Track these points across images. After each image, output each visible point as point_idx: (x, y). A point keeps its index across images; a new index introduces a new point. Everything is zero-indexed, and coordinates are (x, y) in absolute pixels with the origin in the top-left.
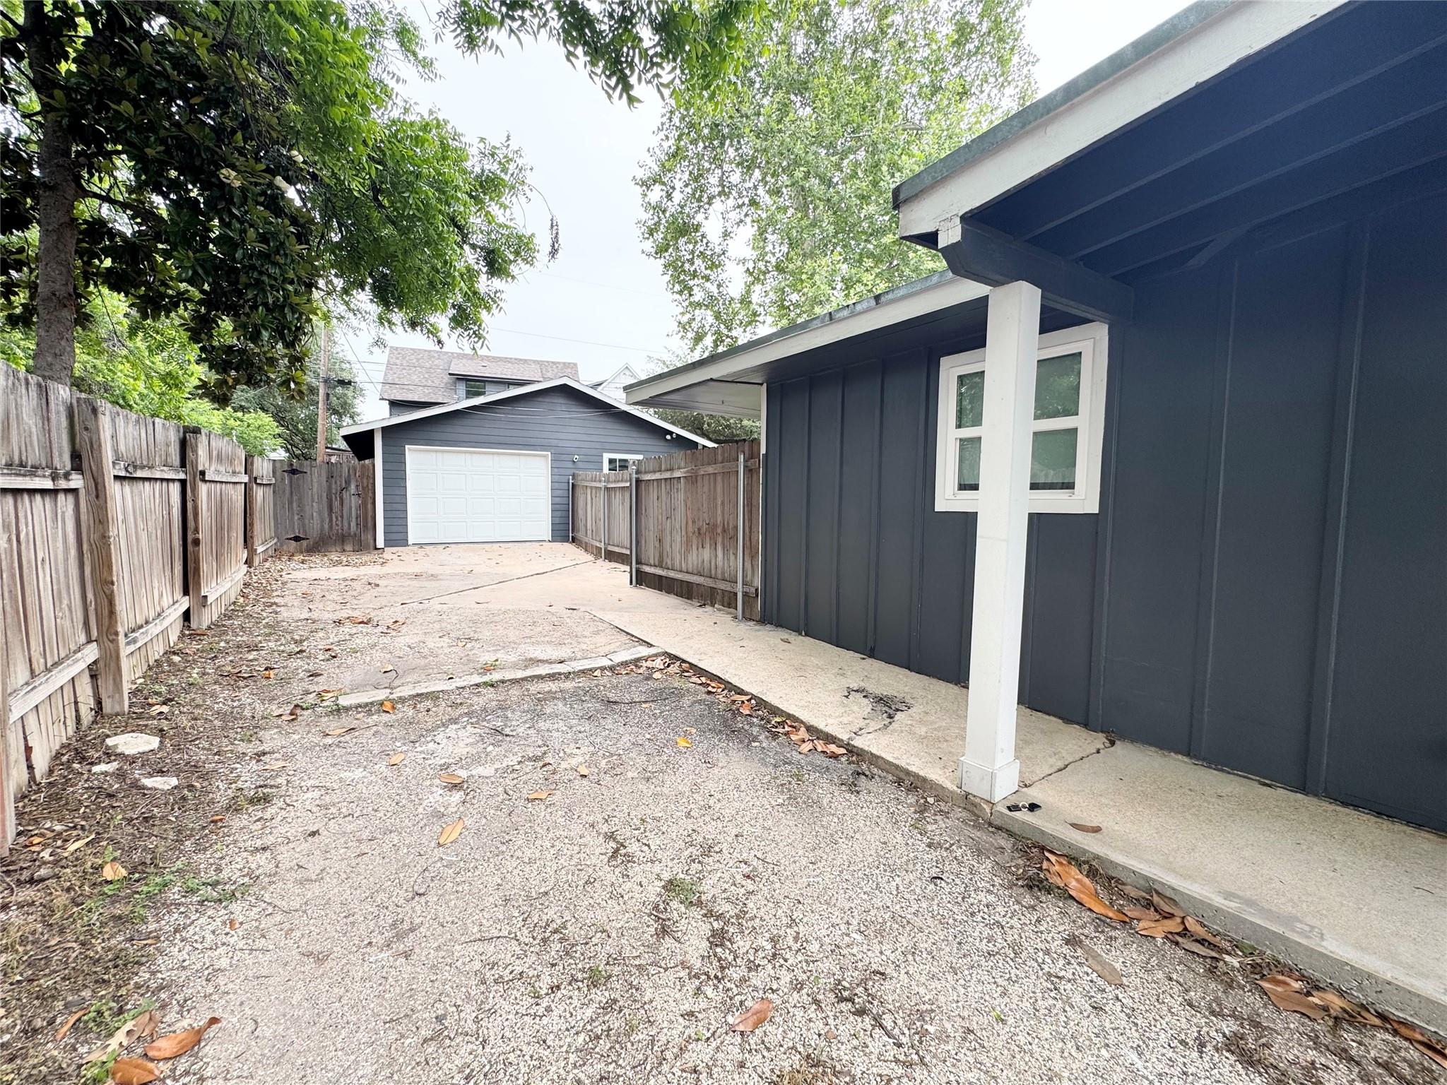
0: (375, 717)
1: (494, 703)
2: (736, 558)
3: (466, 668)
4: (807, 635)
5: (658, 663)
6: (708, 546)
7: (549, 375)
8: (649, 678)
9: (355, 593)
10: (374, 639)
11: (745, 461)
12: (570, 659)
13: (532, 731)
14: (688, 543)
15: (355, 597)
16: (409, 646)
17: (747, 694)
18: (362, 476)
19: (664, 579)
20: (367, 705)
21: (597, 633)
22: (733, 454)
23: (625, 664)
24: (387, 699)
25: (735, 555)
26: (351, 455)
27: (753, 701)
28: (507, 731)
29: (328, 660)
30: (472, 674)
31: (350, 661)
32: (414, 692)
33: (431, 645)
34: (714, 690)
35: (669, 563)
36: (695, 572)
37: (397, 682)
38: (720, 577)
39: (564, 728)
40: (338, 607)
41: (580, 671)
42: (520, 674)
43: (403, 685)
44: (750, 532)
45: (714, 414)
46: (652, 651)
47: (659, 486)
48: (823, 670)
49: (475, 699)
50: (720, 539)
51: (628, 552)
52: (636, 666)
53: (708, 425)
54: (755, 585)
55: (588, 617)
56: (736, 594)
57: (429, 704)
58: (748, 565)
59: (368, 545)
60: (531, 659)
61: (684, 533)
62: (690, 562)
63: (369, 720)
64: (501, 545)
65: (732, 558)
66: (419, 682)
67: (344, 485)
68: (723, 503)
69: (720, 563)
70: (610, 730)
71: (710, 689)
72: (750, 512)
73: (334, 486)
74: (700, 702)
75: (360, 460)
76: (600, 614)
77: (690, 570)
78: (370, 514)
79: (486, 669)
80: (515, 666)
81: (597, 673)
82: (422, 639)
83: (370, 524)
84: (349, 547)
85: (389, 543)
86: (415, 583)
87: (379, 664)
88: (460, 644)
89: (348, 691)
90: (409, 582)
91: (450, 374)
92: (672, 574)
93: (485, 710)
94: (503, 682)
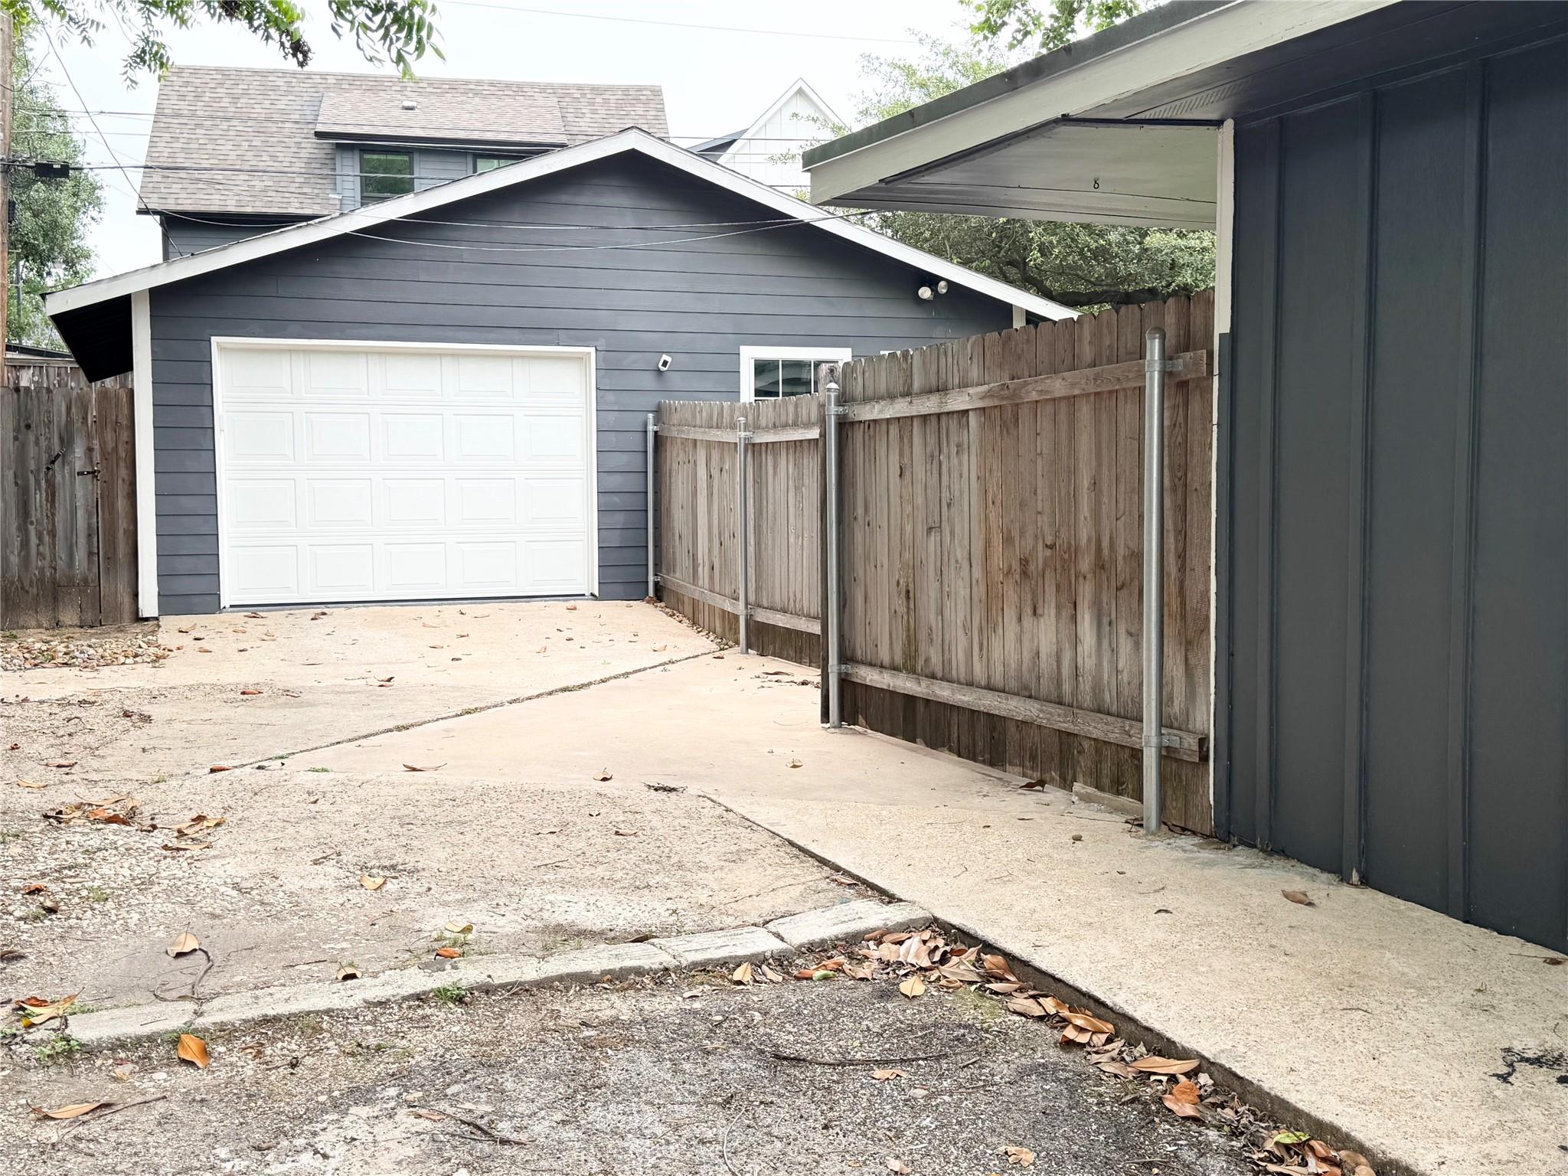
0: (160, 1076)
1: (466, 1050)
2: (1138, 645)
3: (386, 949)
4: (1365, 882)
5: (914, 951)
6: (1049, 611)
7: (585, 124)
8: (888, 993)
9: (91, 740)
10: (147, 865)
11: (1165, 357)
12: (666, 931)
13: (568, 1134)
14: (991, 604)
15: (92, 750)
16: (236, 887)
17: (1183, 1054)
18: (102, 422)
19: (921, 708)
20: (138, 1042)
21: (736, 858)
22: (1130, 340)
23: (818, 949)
24: (190, 1030)
25: (1136, 636)
26: (71, 364)
27: (1204, 1079)
28: (504, 1128)
29: (36, 918)
30: (404, 968)
31: (90, 922)
32: (255, 1013)
33: (293, 884)
34: (1083, 1038)
35: (936, 659)
36: (1013, 684)
37: (211, 984)
38: (1087, 700)
39: (659, 1130)
40: (54, 775)
41: (694, 965)
42: (530, 971)
43: (225, 991)
44: (1182, 569)
45: (1058, 218)
46: (894, 915)
47: (905, 437)
48: (1422, 991)
49: (416, 1036)
50: (1086, 592)
51: (816, 628)
52: (851, 956)
53: (1044, 250)
54: (1199, 726)
55: (709, 811)
56: (1137, 754)
57: (293, 1046)
58: (1176, 669)
59: (118, 607)
60: (558, 929)
61: (977, 573)
62: (997, 654)
63: (147, 1084)
64: (465, 607)
65: (1125, 645)
66: (267, 985)
67: (57, 449)
68: (1095, 484)
69: (1088, 663)
70: (788, 1140)
71: (1070, 1033)
72: (1182, 510)
73: (32, 451)
74: (1041, 1070)
75: (92, 377)
76: (742, 806)
77: (998, 679)
78: (123, 524)
79: (442, 954)
80: (517, 947)
81: (742, 973)
82: (269, 865)
83: (122, 550)
84: (69, 616)
85: (171, 603)
86: (241, 713)
87: (161, 934)
88: (369, 883)
89: (90, 1005)
90: (228, 712)
91: (319, 135)
92: (944, 692)
93: (442, 1066)
94: (488, 990)
